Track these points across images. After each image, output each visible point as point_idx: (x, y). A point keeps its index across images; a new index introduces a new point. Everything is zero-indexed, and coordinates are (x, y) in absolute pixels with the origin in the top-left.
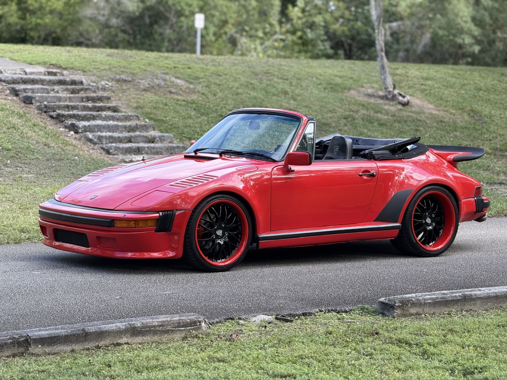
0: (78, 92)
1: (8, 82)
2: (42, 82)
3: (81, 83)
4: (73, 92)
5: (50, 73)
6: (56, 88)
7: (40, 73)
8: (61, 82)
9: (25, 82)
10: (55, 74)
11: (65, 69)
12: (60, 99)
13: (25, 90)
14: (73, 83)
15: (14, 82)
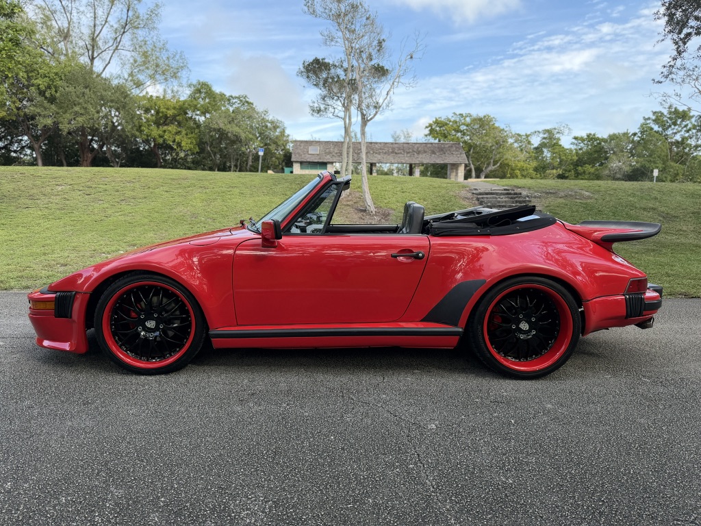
0: (515, 198)
1: (477, 194)
2: (497, 194)
3: (520, 194)
4: (512, 198)
5: (505, 190)
6: (502, 197)
7: (500, 190)
8: (507, 194)
9: (487, 194)
10: (508, 190)
11: (520, 188)
12: (499, 202)
13: (483, 198)
14: (515, 194)
15: (480, 194)
